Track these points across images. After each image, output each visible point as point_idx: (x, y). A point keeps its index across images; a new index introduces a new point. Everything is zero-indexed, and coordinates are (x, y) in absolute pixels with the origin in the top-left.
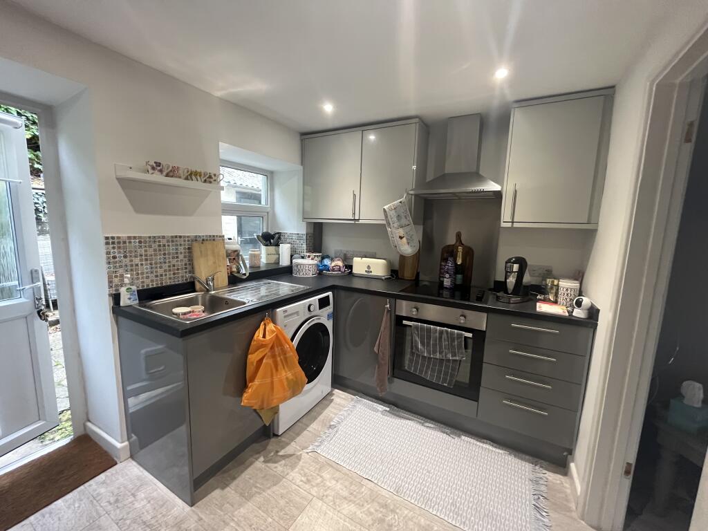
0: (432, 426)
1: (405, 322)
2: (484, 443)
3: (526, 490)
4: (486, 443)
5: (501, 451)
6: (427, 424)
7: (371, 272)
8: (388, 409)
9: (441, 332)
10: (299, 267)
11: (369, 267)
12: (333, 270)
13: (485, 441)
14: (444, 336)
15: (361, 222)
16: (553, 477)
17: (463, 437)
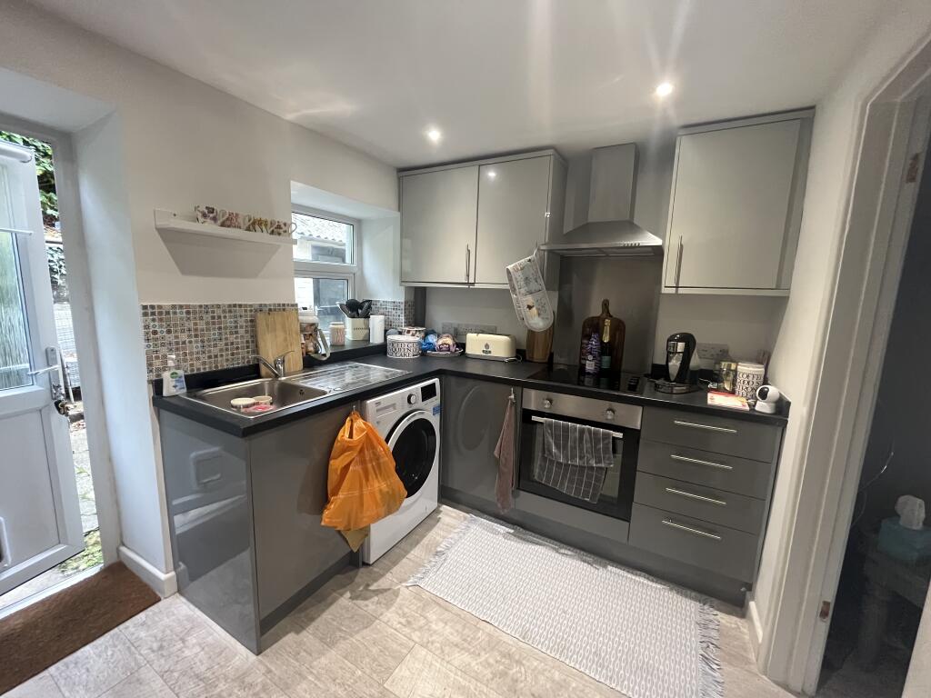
0: (570, 553)
1: (534, 418)
3: (692, 637)
4: (640, 575)
6: (563, 551)
7: (490, 352)
8: (512, 531)
9: (582, 432)
10: (395, 345)
11: (487, 346)
12: (440, 350)
13: (639, 572)
14: (586, 436)
15: (477, 286)
16: (726, 620)
17: (610, 568)
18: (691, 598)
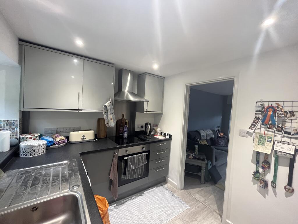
1: (125, 158)
2: (149, 190)
4: (150, 189)
5: (155, 188)
7: (85, 138)
8: (115, 205)
11: (84, 136)
12: (59, 143)
13: (149, 189)
14: (140, 157)
16: (167, 185)
17: (144, 192)
18: (159, 186)
